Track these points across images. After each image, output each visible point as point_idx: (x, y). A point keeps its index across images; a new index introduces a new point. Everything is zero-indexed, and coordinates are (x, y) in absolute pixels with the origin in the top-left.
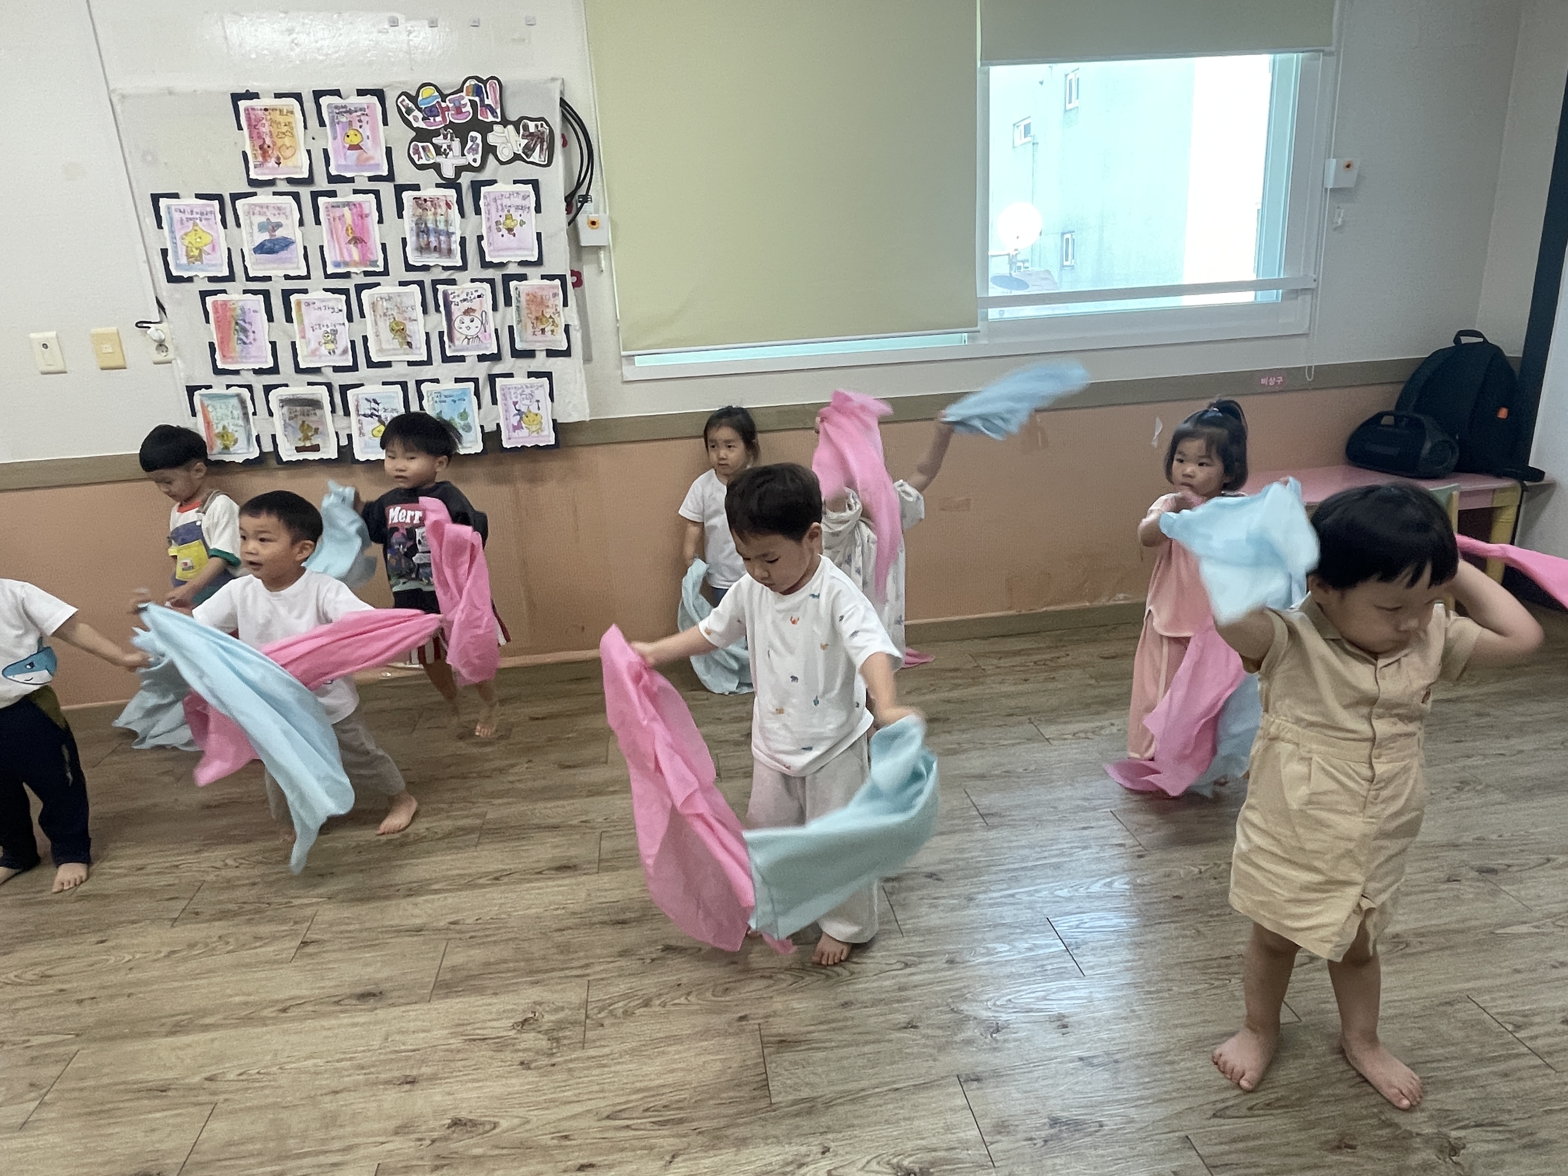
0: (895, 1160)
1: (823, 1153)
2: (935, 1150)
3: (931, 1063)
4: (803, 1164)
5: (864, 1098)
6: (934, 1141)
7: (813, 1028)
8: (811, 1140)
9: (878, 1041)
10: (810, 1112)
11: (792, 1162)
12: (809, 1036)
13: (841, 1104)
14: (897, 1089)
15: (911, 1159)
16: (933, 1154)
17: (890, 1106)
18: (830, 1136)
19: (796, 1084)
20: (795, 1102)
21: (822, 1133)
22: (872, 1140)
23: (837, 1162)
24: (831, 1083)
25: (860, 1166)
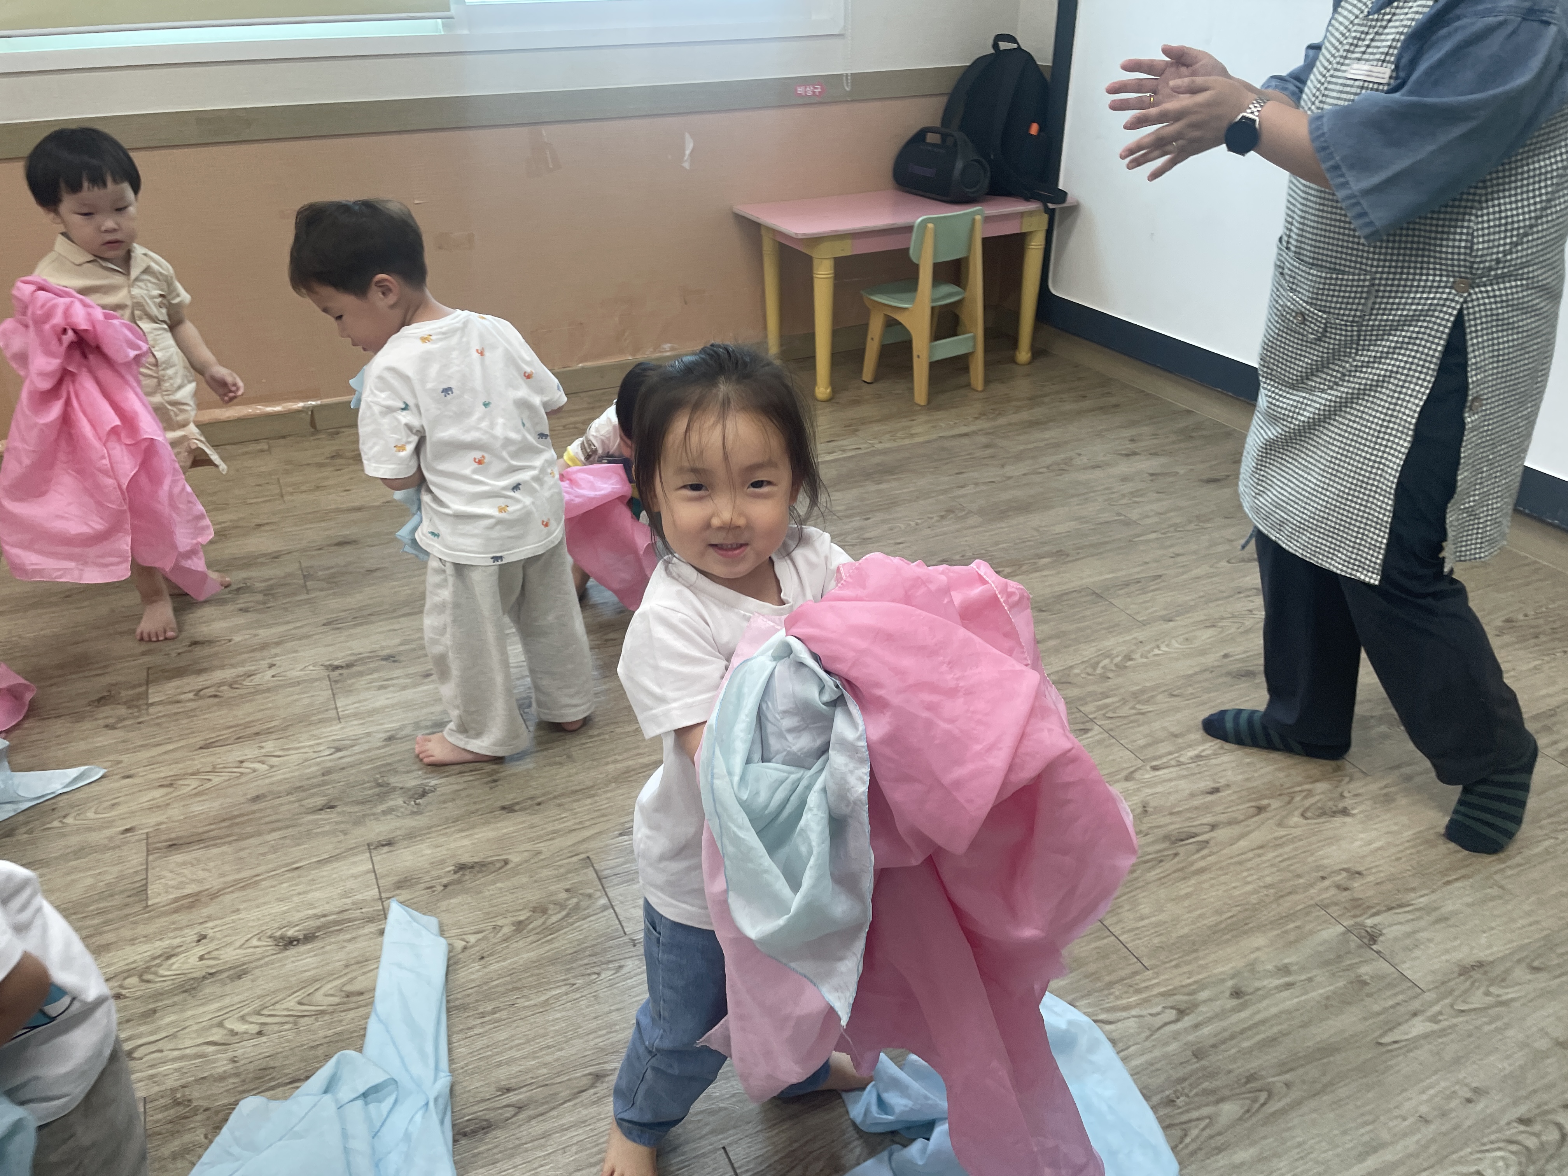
0: (278, 934)
1: (199, 941)
2: (325, 916)
3: (342, 837)
4: (172, 956)
5: (257, 882)
6: (327, 908)
7: (213, 827)
8: (186, 931)
9: (287, 827)
10: (191, 906)
11: (160, 956)
12: (205, 836)
13: (232, 892)
14: (297, 868)
15: (297, 928)
16: (323, 919)
17: (285, 885)
18: (210, 924)
19: (182, 882)
20: (176, 900)
21: (201, 923)
22: (259, 919)
23: (212, 946)
24: (222, 875)
25: (238, 944)
